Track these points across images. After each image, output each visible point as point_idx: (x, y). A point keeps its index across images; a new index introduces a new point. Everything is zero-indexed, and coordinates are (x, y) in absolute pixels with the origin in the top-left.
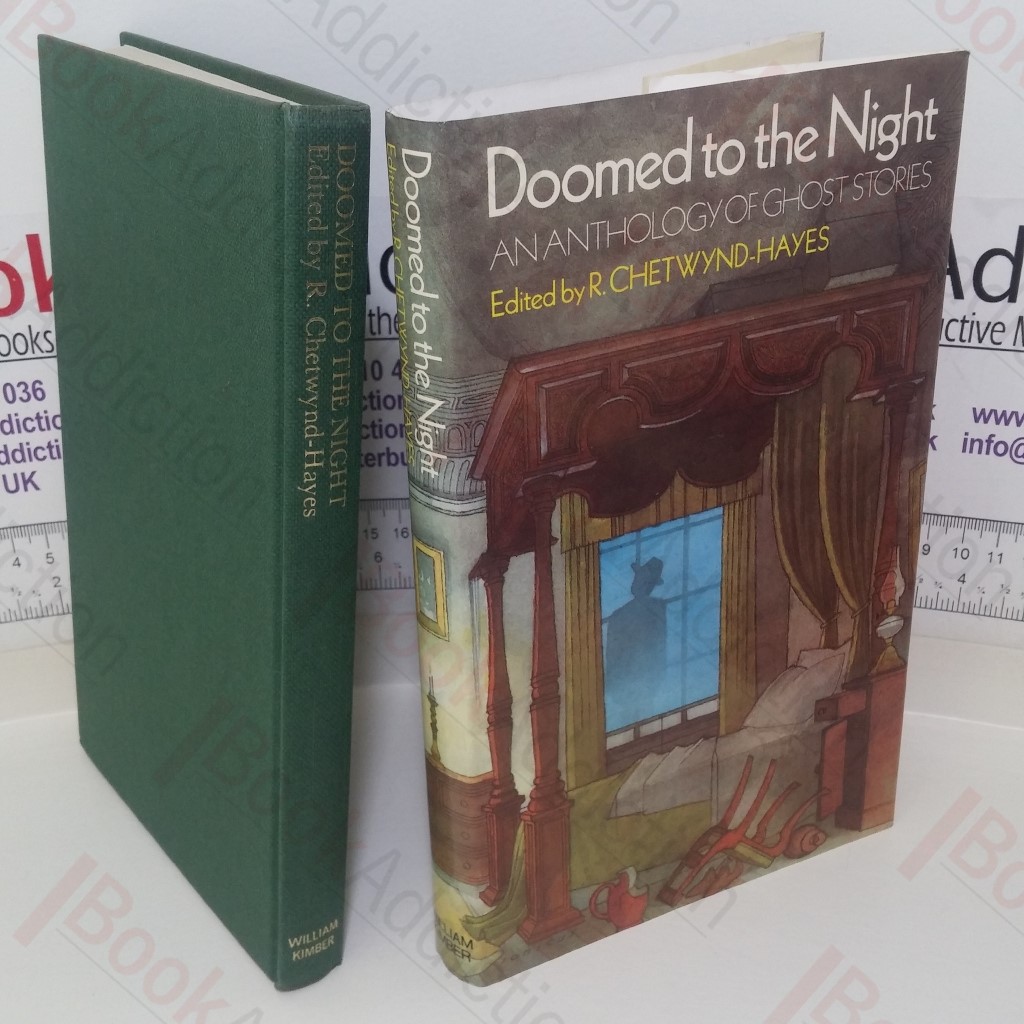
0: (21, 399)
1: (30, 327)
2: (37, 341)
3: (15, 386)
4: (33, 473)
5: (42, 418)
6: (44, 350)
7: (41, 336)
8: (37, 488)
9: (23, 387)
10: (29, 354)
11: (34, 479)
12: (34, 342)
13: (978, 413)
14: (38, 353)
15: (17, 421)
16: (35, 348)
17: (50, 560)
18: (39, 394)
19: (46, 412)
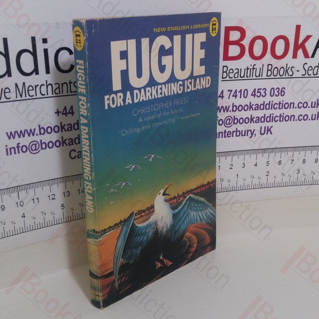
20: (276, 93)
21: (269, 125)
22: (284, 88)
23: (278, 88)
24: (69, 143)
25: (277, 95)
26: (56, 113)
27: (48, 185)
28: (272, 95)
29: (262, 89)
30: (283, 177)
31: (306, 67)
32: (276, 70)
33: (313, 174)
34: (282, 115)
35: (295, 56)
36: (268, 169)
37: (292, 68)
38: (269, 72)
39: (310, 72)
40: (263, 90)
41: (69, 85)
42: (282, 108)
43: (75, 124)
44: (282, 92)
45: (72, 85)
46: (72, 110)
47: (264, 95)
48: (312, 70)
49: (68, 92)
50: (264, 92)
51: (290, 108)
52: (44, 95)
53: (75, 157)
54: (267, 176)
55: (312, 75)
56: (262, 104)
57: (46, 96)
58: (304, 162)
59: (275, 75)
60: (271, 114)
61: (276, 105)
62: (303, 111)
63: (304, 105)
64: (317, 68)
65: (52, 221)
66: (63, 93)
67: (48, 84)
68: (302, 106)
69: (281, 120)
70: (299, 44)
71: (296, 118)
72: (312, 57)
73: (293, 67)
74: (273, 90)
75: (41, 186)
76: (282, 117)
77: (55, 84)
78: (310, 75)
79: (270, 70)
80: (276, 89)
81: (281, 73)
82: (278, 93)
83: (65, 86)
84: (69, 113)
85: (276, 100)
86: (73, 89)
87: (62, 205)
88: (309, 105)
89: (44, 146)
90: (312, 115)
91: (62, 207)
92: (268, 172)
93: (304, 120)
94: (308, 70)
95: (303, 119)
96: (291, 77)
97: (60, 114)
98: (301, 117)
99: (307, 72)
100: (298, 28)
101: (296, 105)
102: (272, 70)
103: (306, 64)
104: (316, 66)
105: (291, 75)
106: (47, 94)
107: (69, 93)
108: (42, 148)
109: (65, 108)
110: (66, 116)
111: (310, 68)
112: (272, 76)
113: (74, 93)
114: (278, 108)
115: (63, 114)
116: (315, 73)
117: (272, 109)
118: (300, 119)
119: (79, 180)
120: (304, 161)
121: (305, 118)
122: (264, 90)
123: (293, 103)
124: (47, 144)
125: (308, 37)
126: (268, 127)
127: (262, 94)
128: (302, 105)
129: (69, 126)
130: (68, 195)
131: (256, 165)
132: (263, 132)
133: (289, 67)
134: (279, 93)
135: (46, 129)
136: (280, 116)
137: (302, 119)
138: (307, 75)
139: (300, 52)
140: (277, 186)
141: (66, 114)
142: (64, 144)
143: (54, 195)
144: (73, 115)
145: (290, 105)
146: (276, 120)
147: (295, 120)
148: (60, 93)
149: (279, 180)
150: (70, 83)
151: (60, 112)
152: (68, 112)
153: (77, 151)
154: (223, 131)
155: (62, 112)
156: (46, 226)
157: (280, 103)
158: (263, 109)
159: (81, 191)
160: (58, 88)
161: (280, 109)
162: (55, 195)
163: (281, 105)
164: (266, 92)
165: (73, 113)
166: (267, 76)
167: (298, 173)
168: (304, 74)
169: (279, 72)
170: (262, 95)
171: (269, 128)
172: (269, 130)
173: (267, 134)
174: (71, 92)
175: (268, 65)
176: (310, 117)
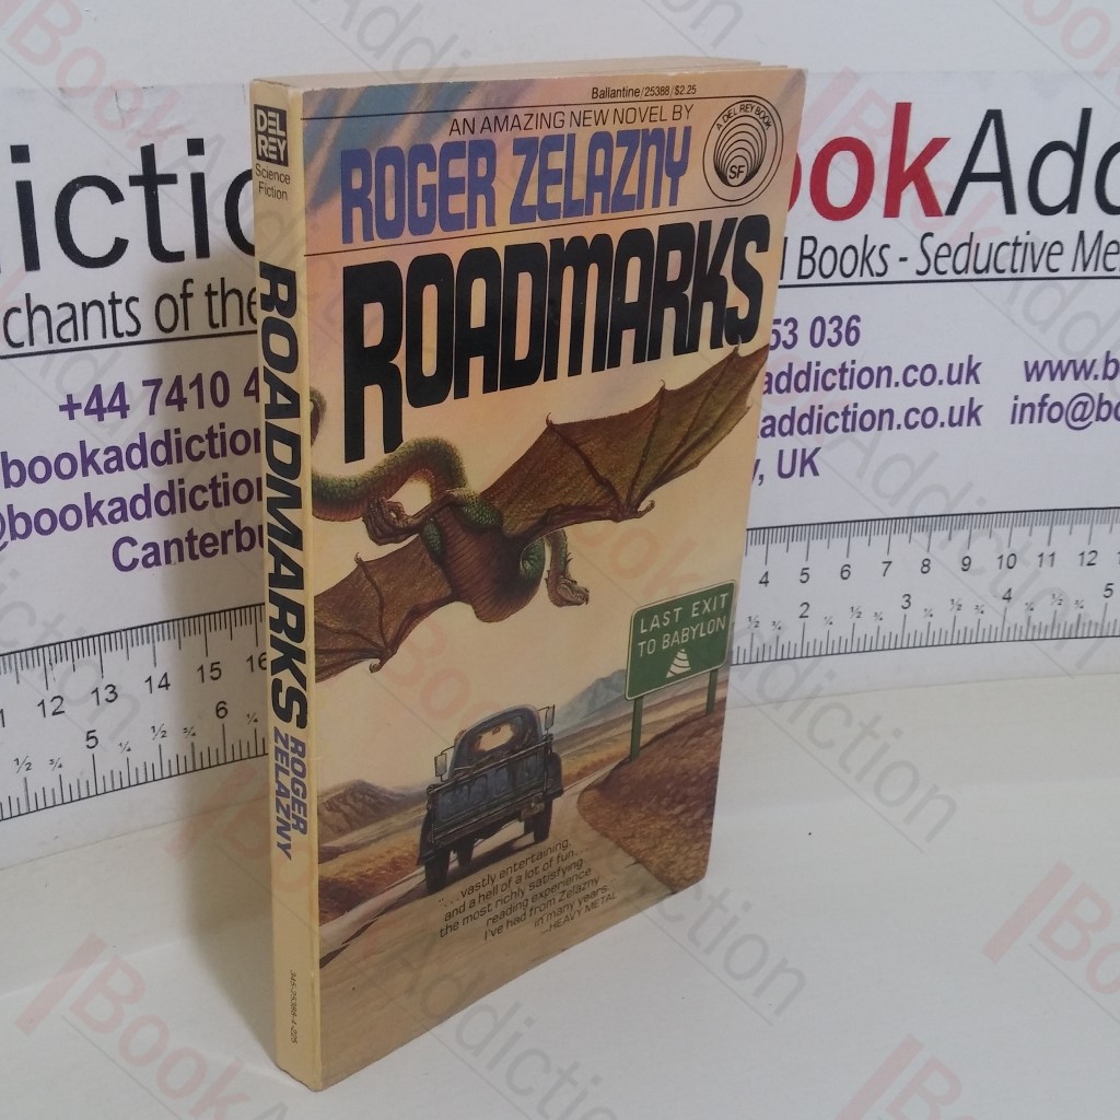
0: (829, 340)
1: (866, 236)
2: (870, 259)
3: (827, 321)
4: (817, 450)
5: (847, 370)
6: (874, 271)
7: (877, 251)
8: (815, 473)
9: (836, 323)
10: (856, 278)
11: (815, 459)
12: (866, 259)
13: (1031, 367)
14: (867, 277)
15: (817, 372)
16: (865, 265)
17: (804, 578)
18: (853, 335)
19: (853, 362)
20: (831, 334)
21: (809, 442)
22: (857, 318)
23: (837, 318)
24: (111, 515)
25: (834, 340)
26: (62, 408)
27: (36, 663)
28: (817, 340)
29: (783, 322)
30: (855, 619)
32: (829, 255)
33: (956, 608)
34: (851, 409)
35: (892, 210)
36: (804, 593)
37: (885, 250)
38: (807, 264)
39: (944, 264)
40: (786, 324)
41: (108, 308)
42: (851, 387)
43: (132, 447)
44: (849, 331)
45: (120, 308)
46: (122, 400)
47: (790, 342)
48: (949, 256)
49: (104, 336)
50: (792, 332)
51: (878, 386)
52: (21, 345)
53: (135, 562)
54: (801, 617)
55: (951, 275)
56: (782, 373)
57: (27, 348)
59: (827, 271)
60: (812, 408)
61: (830, 375)
62: (921, 397)
63: (925, 375)
64: (965, 248)
65: (53, 790)
66: (86, 338)
67: (32, 308)
68: (918, 378)
69: (849, 426)
70: (906, 168)
71: (899, 419)
73: (887, 246)
74: (819, 324)
75: (11, 668)
76: (850, 418)
77: (60, 307)
78: (944, 273)
79: (810, 257)
80: (831, 322)
81: (848, 267)
82: (836, 335)
83: (94, 312)
84: (111, 408)
85: (830, 358)
86: (126, 324)
87: (91, 735)
88: (942, 374)
89: (20, 526)
91: (88, 739)
92: (805, 606)
93: (926, 426)
94: (937, 256)
96: (881, 279)
97: (79, 413)
99: (932, 261)
100: (903, 113)
101: (897, 376)
102: (817, 257)
103: (931, 234)
104: (965, 244)
105: (879, 275)
106: (32, 343)
107: (111, 339)
108: (14, 535)
109: (97, 391)
110: (101, 419)
111: (944, 251)
112: (817, 278)
113: (126, 339)
114: (838, 386)
115: (88, 412)
116: (960, 267)
117: (816, 389)
118: (911, 422)
119: (148, 642)
120: (926, 566)
121: (926, 418)
122: (791, 325)
123: (889, 369)
124: (33, 521)
125: (936, 145)
126: (804, 450)
127: (783, 339)
128: (917, 375)
129: (112, 454)
130: (112, 697)
131: (766, 582)
132: (786, 469)
133: (874, 247)
134: (840, 335)
135: (27, 466)
136: (846, 413)
138: (932, 275)
139: (910, 196)
140: (836, 651)
141: (99, 412)
142: (95, 519)
143: (59, 700)
144: (124, 416)
145: (878, 376)
146: (831, 427)
147: (895, 426)
148: (76, 339)
149: (842, 630)
150: (114, 302)
151: (78, 406)
152: (105, 404)
153: (141, 542)
155: (84, 406)
156: (33, 808)
157: (843, 370)
158: (788, 389)
159: (155, 683)
160: (72, 322)
161: (843, 387)
162: (62, 699)
163: (847, 376)
164: (796, 332)
165: (124, 410)
166: (800, 277)
167: (906, 605)
169: (838, 262)
170: (785, 343)
171: (807, 455)
172: (808, 461)
173: (802, 474)
174: (118, 334)
175: (804, 238)
176: (943, 416)
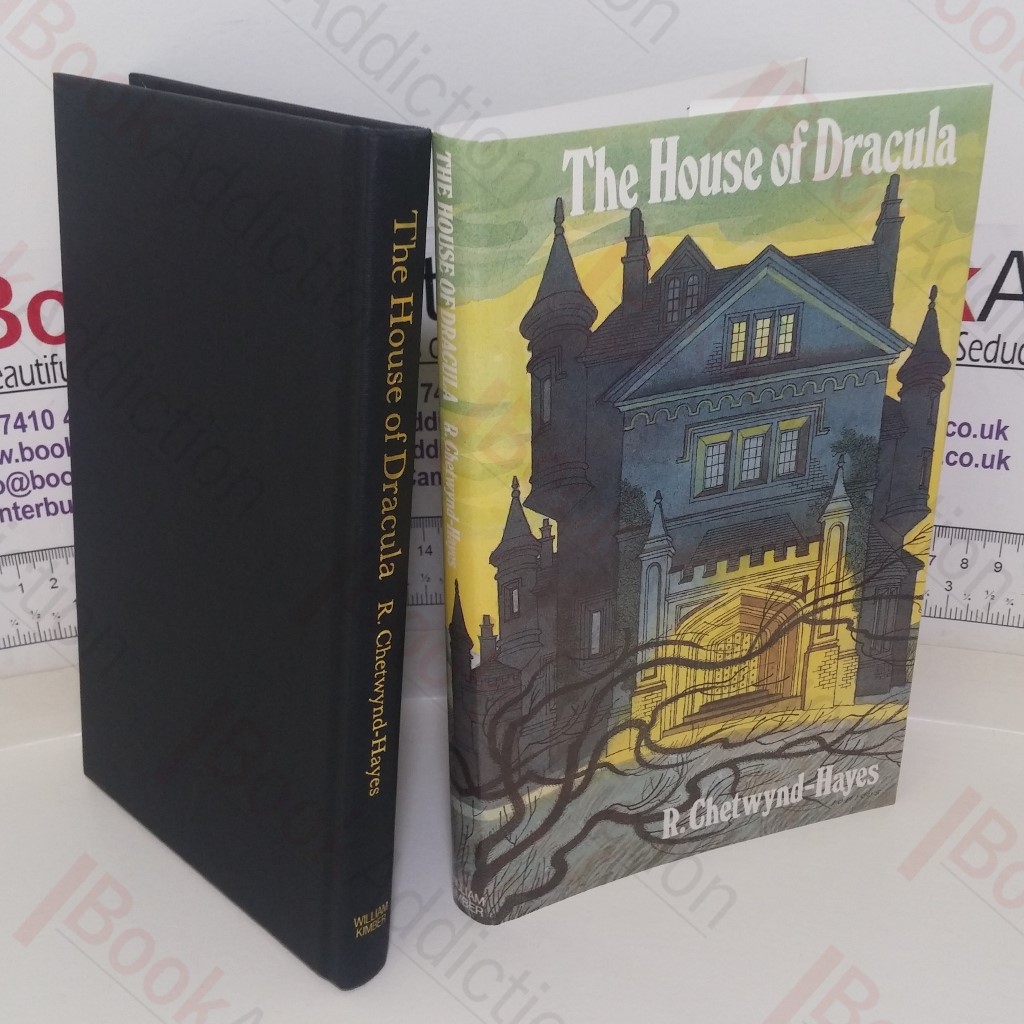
31: (966, 341)
58: (964, 566)
72: (979, 320)
90: (985, 456)
95: (958, 463)
98: (952, 458)
137: (955, 463)
154: (10, 506)
168: (960, 357)
